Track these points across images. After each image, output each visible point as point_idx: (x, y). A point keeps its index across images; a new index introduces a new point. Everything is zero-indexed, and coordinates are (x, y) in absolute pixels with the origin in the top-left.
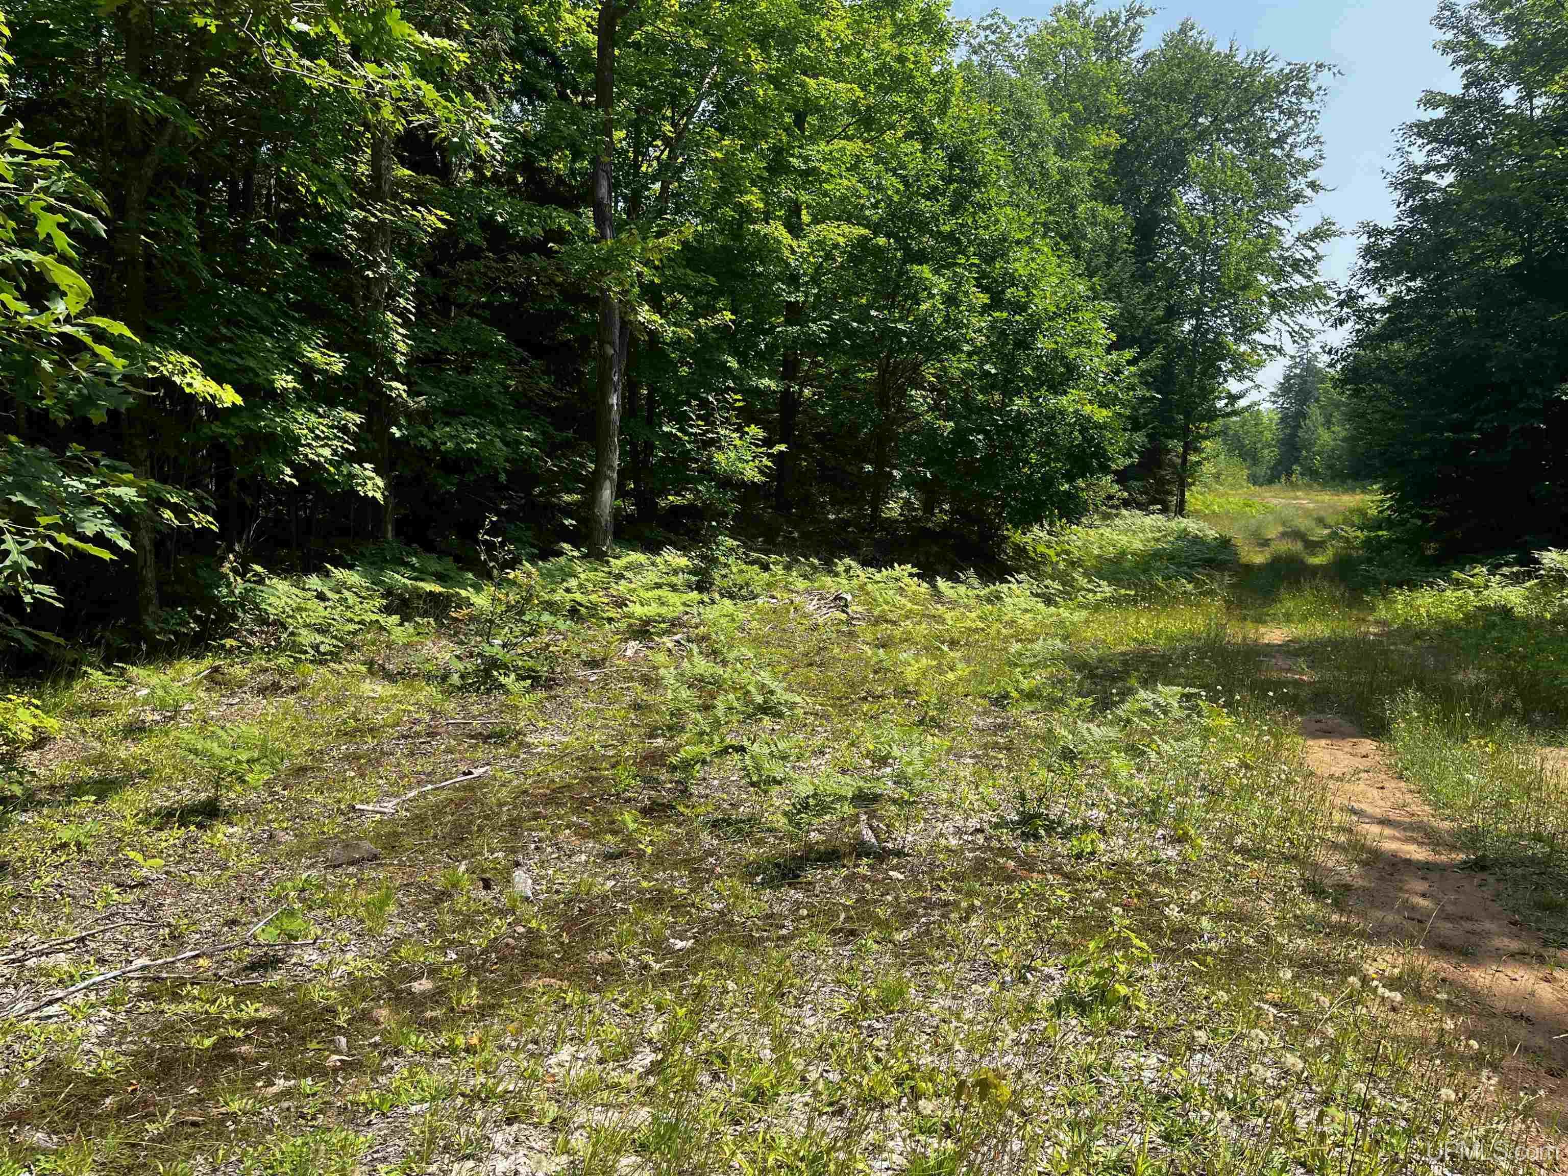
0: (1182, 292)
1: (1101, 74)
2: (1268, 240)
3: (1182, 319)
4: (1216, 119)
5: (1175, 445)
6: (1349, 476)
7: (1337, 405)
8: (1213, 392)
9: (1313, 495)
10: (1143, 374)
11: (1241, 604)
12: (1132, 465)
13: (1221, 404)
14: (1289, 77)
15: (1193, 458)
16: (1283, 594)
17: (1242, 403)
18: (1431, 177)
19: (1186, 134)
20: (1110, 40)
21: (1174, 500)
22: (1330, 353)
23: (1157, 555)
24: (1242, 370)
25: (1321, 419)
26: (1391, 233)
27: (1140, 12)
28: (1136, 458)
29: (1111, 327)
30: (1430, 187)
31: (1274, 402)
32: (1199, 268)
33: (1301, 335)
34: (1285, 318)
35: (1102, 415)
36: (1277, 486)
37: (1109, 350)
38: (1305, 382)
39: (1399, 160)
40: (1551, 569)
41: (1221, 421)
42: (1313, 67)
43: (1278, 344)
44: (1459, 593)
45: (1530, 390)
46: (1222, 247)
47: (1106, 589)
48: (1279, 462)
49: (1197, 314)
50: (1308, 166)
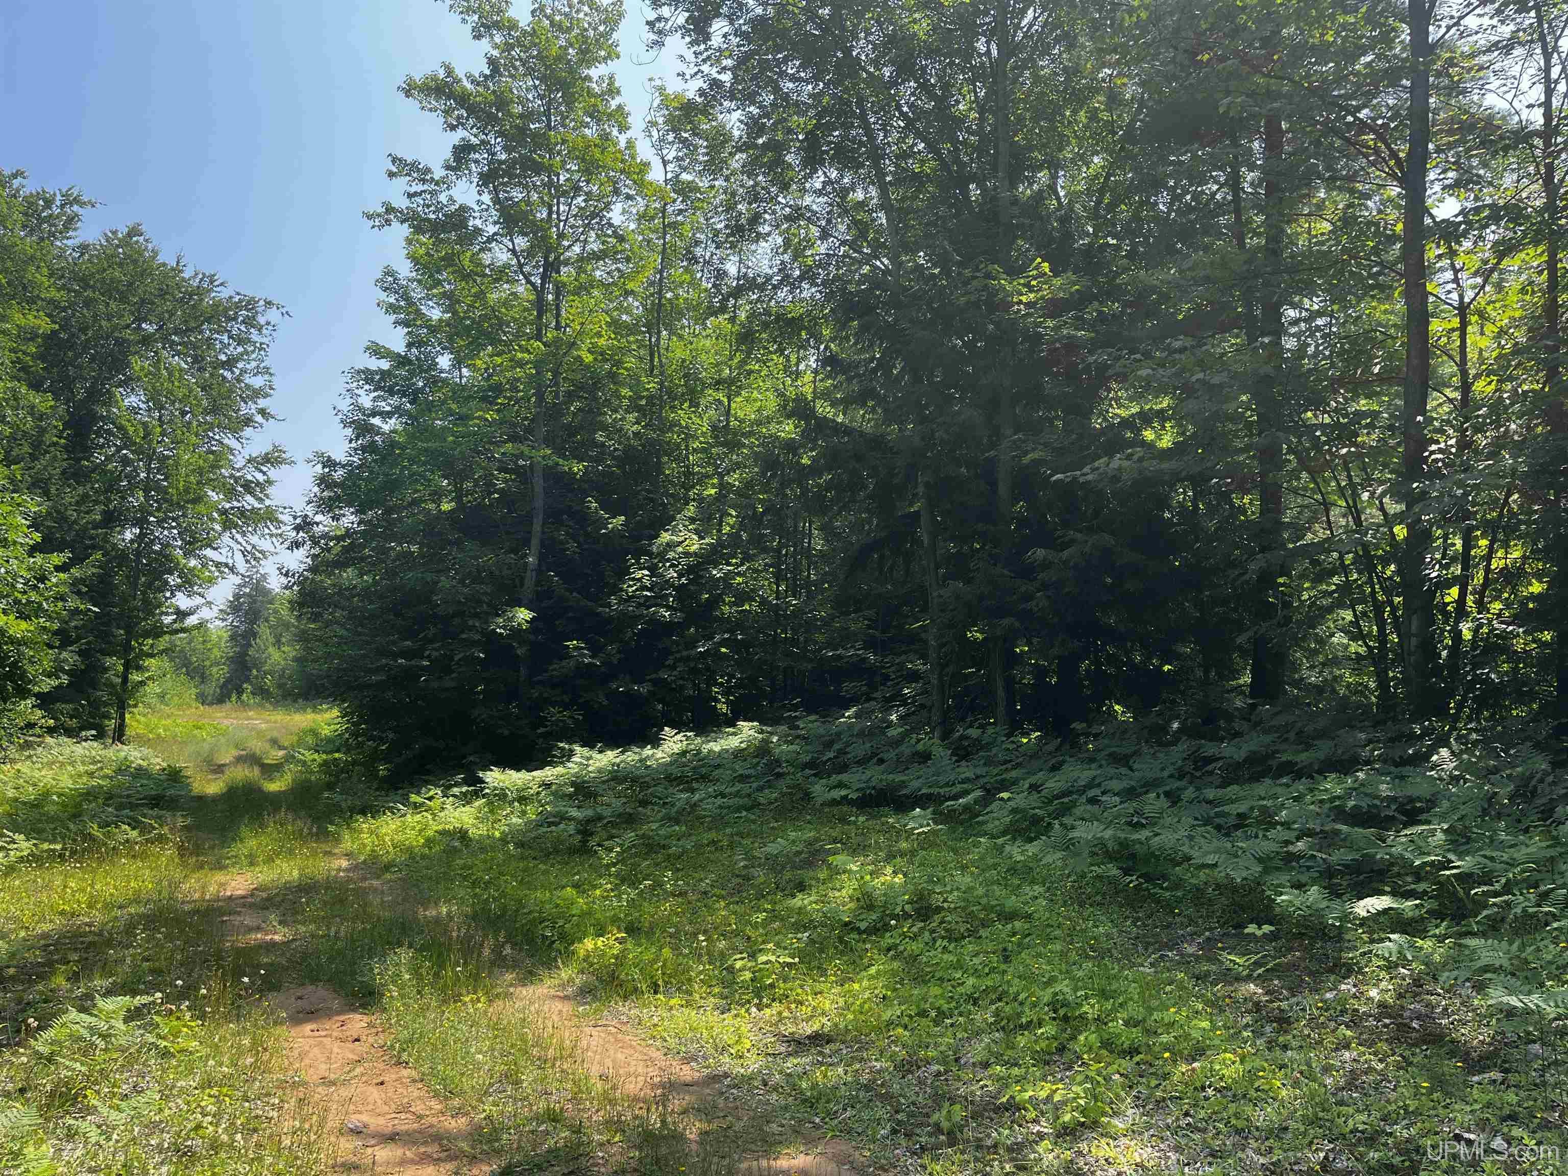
0: (123, 498)
1: (30, 251)
2: (218, 458)
3: (123, 527)
4: (161, 327)
5: (115, 664)
6: (299, 695)
7: (287, 626)
8: (160, 605)
9: (266, 715)
10: (76, 582)
11: (197, 851)
12: (60, 687)
13: (168, 620)
14: (238, 306)
15: (135, 677)
16: (244, 831)
17: (192, 621)
18: (376, 421)
19: (128, 334)
20: (41, 220)
21: (111, 724)
22: (286, 575)
23: (90, 794)
24: (191, 586)
25: (272, 640)
26: (343, 466)
27: (77, 201)
28: (65, 679)
29: (35, 525)
30: (376, 431)
31: (224, 620)
32: (143, 475)
33: (253, 555)
34: (238, 536)
35: (19, 628)
36: (228, 705)
37: (33, 550)
38: (255, 602)
39: (349, 401)
40: (495, 788)
41: (167, 637)
42: (262, 303)
43: (230, 562)
44: (418, 817)
45: (470, 623)
46: (168, 457)
47: (24, 845)
48: (228, 681)
49: (141, 522)
50: (257, 394)
